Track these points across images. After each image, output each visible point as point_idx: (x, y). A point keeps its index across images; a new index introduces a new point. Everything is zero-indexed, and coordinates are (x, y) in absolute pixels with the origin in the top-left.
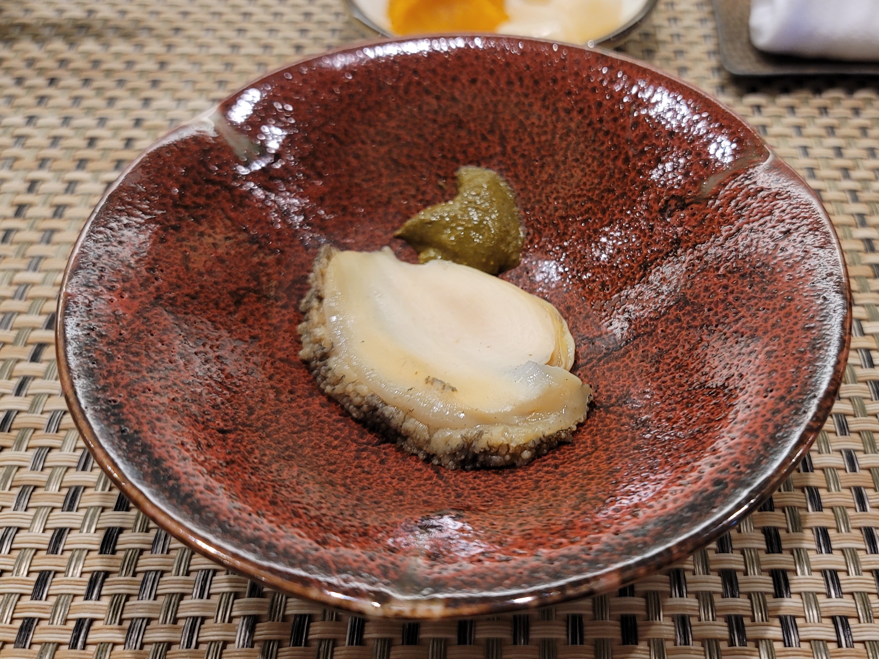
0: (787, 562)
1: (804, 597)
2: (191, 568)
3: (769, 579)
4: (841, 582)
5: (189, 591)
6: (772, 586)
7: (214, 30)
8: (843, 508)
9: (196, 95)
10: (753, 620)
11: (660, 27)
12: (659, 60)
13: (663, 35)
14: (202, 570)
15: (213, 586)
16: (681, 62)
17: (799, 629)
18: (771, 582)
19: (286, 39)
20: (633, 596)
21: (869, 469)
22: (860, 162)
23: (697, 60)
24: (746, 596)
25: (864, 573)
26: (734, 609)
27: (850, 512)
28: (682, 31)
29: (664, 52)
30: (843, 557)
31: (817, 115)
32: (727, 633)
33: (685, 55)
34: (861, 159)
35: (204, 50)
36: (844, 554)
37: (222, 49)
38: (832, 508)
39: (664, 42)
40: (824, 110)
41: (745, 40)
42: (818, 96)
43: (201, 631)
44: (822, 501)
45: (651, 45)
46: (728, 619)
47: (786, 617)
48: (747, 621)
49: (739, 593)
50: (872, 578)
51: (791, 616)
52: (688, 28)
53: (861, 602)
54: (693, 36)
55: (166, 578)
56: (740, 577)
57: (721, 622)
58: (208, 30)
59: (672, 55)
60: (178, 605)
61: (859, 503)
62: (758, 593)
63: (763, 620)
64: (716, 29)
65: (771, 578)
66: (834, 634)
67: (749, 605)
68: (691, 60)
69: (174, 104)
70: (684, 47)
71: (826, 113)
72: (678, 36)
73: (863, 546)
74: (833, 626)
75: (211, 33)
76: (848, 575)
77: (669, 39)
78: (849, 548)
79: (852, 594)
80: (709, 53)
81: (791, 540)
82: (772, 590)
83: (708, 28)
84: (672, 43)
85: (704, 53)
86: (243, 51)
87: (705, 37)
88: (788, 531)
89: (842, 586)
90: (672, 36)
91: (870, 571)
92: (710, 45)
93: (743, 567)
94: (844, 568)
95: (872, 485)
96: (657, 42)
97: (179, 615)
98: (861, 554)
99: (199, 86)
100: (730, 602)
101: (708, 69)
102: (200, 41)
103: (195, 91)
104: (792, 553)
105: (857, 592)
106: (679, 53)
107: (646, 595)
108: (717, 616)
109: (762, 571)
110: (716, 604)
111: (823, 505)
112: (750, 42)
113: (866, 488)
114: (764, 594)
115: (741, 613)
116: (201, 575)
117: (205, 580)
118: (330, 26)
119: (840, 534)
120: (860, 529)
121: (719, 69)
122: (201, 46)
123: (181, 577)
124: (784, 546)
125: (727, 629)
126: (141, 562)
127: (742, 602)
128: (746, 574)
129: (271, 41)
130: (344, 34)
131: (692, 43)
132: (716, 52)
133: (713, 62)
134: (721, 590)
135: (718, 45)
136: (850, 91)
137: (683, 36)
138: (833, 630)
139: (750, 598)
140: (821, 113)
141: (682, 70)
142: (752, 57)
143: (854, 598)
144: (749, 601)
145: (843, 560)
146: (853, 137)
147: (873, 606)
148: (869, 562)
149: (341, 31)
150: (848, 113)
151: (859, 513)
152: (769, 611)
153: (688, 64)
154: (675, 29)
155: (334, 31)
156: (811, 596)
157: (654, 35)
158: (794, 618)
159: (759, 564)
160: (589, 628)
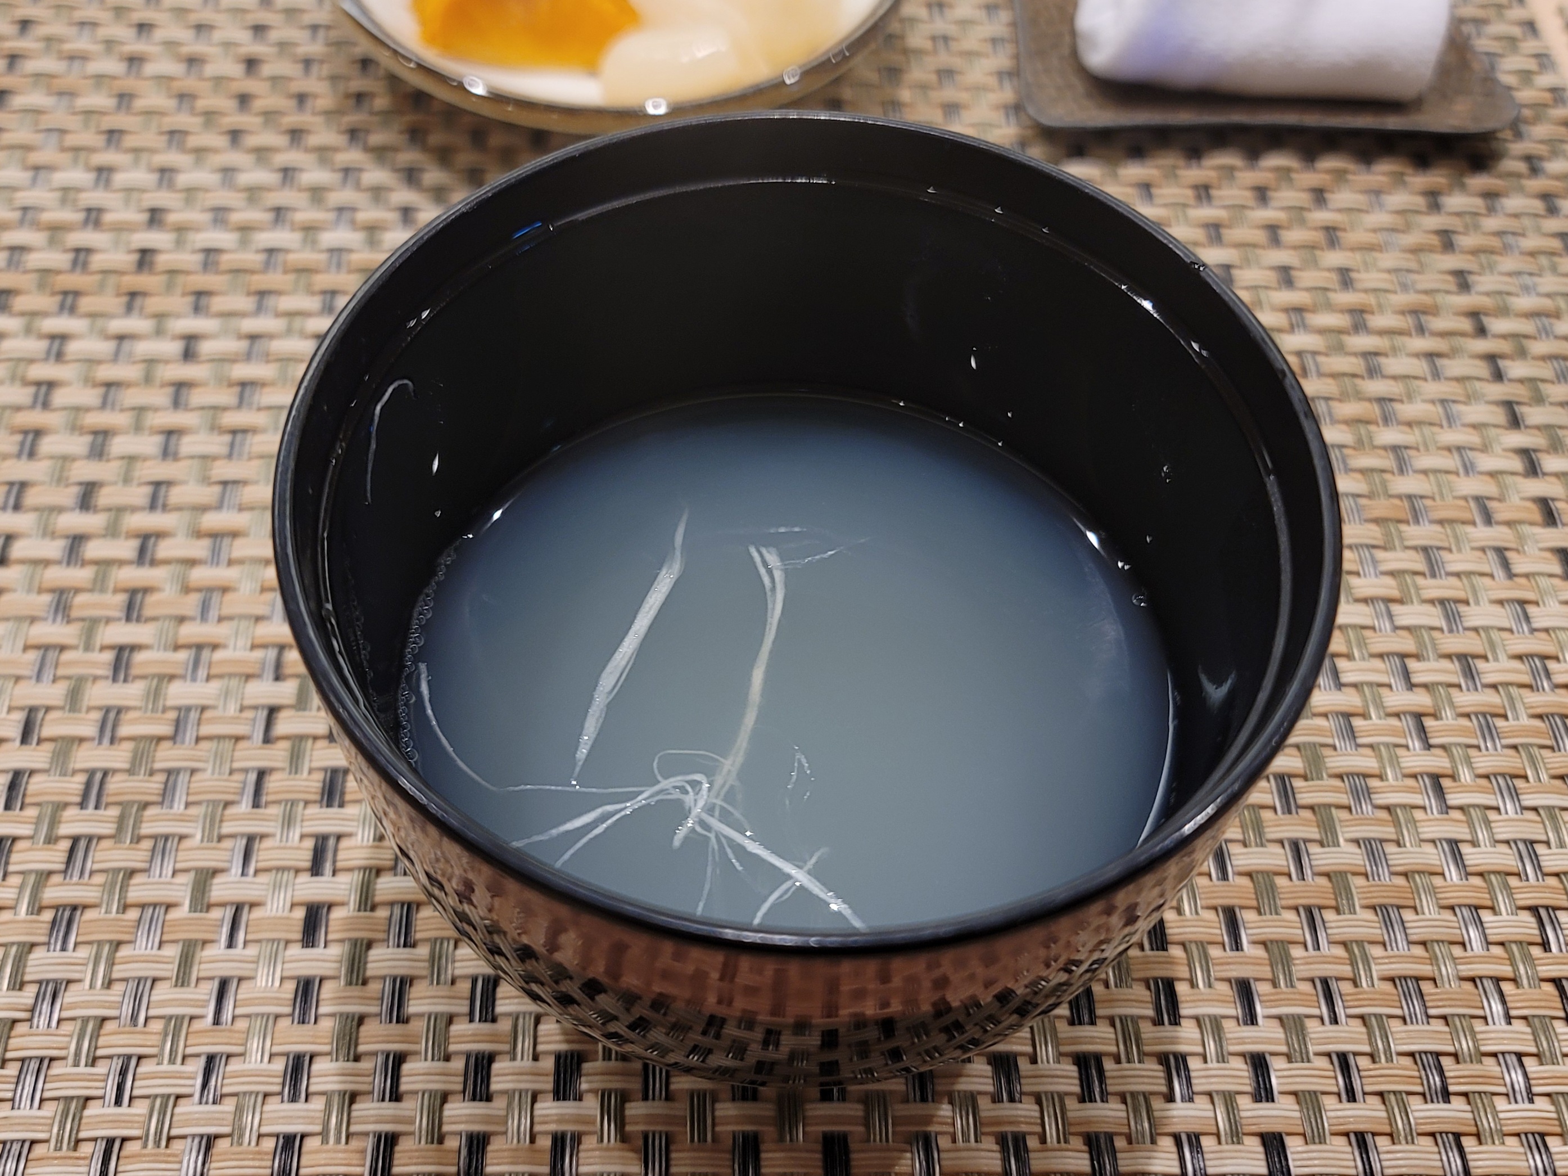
0: (1104, 1041)
1: (1129, 1100)
2: (100, 1052)
3: (1072, 1070)
4: (1192, 1074)
5: (99, 1093)
6: (1077, 1082)
7: (94, 25)
8: (1202, 946)
9: (66, 158)
10: (1043, 1140)
11: (913, 21)
12: (910, 87)
13: (916, 39)
14: (119, 1056)
15: (137, 1083)
16: (949, 94)
17: (1119, 1155)
18: (1076, 1074)
19: (228, 45)
20: (844, 1100)
21: (1249, 875)
22: (1263, 295)
23: (979, 89)
24: (1032, 1099)
25: (1231, 1058)
26: (1011, 1123)
27: (1215, 952)
28: (952, 30)
29: (918, 73)
30: (1197, 1030)
31: (1192, 201)
32: (999, 1162)
33: (958, 78)
34: (1267, 288)
35: (77, 64)
36: (1200, 1026)
37: (112, 66)
38: (1183, 944)
39: (919, 52)
40: (1203, 192)
41: (1066, 51)
42: (1194, 162)
43: (121, 1162)
44: (1168, 931)
45: (895, 58)
46: (1002, 1140)
47: (1097, 1135)
48: (1032, 1143)
49: (1021, 1093)
50: (1245, 1067)
51: (1106, 1133)
52: (964, 23)
53: (1223, 1109)
54: (972, 40)
55: (57, 1069)
56: (1023, 1065)
57: (989, 1143)
58: (82, 24)
59: (933, 78)
60: (81, 1119)
61: (1229, 936)
62: (1052, 1094)
63: (1059, 1142)
64: (1013, 24)
65: (1075, 1068)
66: (1176, 1163)
67: (1037, 1114)
68: (967, 89)
69: (27, 176)
70: (956, 62)
71: (1209, 198)
72: (946, 39)
73: (1232, 1012)
74: (1174, 1149)
75: (87, 31)
76: (1205, 1061)
77: (928, 45)
78: (1209, 1016)
79: (1210, 1094)
80: (1000, 75)
81: (1111, 1001)
82: (1077, 1089)
83: (999, 25)
84: (935, 52)
85: (991, 74)
86: (150, 69)
87: (994, 41)
88: (1107, 985)
89: (1194, 1081)
90: (934, 38)
91: (1243, 1055)
92: (1002, 60)
93: (1029, 1049)
94: (1199, 1049)
95: (1254, 903)
96: (906, 52)
97: (82, 1135)
98: (1229, 1025)
99: (71, 140)
100: (1006, 1110)
101: (997, 108)
102: (67, 47)
103: (63, 149)
104: (1113, 1025)
105: (1217, 1092)
106: (946, 74)
107: (867, 1100)
108: (983, 1134)
109: (1060, 1055)
110: (983, 1114)
111: (1170, 938)
112: (1075, 54)
113: (1242, 908)
114: (1062, 1096)
115: (1024, 1128)
116: (117, 1065)
117: (123, 1073)
118: (308, 19)
119: (1195, 991)
120: (1229, 980)
121: (1017, 108)
122: (72, 58)
123: (82, 1069)
124: (1100, 1012)
125: (998, 1155)
126: (13, 1043)
127: (1027, 1109)
128: (1034, 1060)
129: (198, 48)
130: (333, 34)
131: (970, 55)
132: (1013, 74)
133: (1007, 94)
134: (990, 1088)
135: (1017, 57)
136: (1253, 153)
137: (954, 39)
138: (1175, 1156)
139: (1039, 1102)
140: (1199, 198)
141: (951, 109)
142: (1079, 86)
143: (1213, 1103)
144: (1037, 1107)
145: (1198, 1036)
146: (1255, 246)
147: (1243, 1114)
148: (1241, 1041)
149: (328, 28)
150: (1247, 197)
151: (1229, 953)
152: (1070, 1124)
153: (962, 97)
154: (940, 25)
155: (314, 28)
156: (1141, 1098)
157: (902, 37)
158: (1110, 1137)
159: (1057, 1042)
160: (770, 1155)
